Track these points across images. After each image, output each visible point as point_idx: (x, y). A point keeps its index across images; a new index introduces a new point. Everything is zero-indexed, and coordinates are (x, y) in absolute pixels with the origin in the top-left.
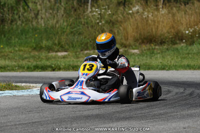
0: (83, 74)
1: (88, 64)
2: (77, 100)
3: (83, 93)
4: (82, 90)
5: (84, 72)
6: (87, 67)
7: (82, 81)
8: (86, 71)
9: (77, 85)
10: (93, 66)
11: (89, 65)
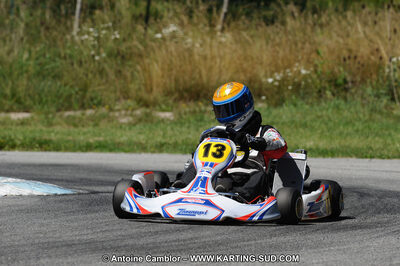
1: (214, 144)
2: (197, 217)
3: (208, 203)
4: (206, 197)
6: (213, 149)
11: (216, 146)
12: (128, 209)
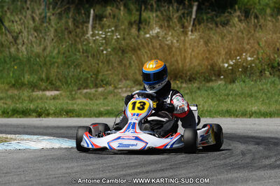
0: (133, 114)
1: (138, 101)
2: (131, 148)
3: (137, 138)
4: (136, 135)
5: (134, 112)
6: (138, 105)
7: (134, 123)
8: (137, 111)
9: (128, 128)
10: (144, 104)
11: (140, 103)
12: (86, 146)
